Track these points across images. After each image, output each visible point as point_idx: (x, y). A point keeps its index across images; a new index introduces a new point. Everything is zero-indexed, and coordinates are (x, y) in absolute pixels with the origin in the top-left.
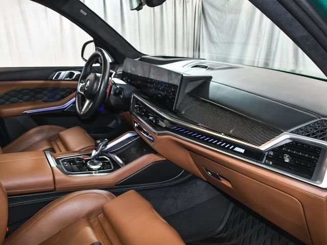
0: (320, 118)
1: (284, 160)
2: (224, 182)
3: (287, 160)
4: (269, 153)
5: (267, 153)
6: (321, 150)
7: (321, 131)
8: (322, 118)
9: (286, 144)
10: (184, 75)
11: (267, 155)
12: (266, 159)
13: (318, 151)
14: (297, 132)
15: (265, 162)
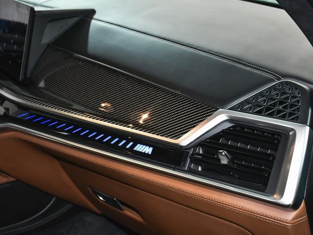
0: (279, 79)
1: (219, 160)
2: (128, 213)
3: (224, 161)
4: (195, 150)
5: (191, 151)
6: (281, 136)
7: (281, 103)
8: (283, 80)
9: (223, 131)
10: (37, 9)
11: (193, 154)
12: (191, 162)
13: (276, 139)
14: (240, 108)
15: (189, 167)
